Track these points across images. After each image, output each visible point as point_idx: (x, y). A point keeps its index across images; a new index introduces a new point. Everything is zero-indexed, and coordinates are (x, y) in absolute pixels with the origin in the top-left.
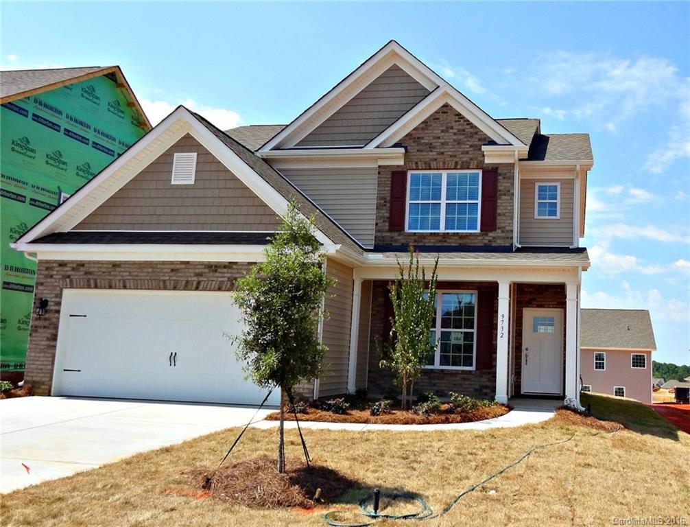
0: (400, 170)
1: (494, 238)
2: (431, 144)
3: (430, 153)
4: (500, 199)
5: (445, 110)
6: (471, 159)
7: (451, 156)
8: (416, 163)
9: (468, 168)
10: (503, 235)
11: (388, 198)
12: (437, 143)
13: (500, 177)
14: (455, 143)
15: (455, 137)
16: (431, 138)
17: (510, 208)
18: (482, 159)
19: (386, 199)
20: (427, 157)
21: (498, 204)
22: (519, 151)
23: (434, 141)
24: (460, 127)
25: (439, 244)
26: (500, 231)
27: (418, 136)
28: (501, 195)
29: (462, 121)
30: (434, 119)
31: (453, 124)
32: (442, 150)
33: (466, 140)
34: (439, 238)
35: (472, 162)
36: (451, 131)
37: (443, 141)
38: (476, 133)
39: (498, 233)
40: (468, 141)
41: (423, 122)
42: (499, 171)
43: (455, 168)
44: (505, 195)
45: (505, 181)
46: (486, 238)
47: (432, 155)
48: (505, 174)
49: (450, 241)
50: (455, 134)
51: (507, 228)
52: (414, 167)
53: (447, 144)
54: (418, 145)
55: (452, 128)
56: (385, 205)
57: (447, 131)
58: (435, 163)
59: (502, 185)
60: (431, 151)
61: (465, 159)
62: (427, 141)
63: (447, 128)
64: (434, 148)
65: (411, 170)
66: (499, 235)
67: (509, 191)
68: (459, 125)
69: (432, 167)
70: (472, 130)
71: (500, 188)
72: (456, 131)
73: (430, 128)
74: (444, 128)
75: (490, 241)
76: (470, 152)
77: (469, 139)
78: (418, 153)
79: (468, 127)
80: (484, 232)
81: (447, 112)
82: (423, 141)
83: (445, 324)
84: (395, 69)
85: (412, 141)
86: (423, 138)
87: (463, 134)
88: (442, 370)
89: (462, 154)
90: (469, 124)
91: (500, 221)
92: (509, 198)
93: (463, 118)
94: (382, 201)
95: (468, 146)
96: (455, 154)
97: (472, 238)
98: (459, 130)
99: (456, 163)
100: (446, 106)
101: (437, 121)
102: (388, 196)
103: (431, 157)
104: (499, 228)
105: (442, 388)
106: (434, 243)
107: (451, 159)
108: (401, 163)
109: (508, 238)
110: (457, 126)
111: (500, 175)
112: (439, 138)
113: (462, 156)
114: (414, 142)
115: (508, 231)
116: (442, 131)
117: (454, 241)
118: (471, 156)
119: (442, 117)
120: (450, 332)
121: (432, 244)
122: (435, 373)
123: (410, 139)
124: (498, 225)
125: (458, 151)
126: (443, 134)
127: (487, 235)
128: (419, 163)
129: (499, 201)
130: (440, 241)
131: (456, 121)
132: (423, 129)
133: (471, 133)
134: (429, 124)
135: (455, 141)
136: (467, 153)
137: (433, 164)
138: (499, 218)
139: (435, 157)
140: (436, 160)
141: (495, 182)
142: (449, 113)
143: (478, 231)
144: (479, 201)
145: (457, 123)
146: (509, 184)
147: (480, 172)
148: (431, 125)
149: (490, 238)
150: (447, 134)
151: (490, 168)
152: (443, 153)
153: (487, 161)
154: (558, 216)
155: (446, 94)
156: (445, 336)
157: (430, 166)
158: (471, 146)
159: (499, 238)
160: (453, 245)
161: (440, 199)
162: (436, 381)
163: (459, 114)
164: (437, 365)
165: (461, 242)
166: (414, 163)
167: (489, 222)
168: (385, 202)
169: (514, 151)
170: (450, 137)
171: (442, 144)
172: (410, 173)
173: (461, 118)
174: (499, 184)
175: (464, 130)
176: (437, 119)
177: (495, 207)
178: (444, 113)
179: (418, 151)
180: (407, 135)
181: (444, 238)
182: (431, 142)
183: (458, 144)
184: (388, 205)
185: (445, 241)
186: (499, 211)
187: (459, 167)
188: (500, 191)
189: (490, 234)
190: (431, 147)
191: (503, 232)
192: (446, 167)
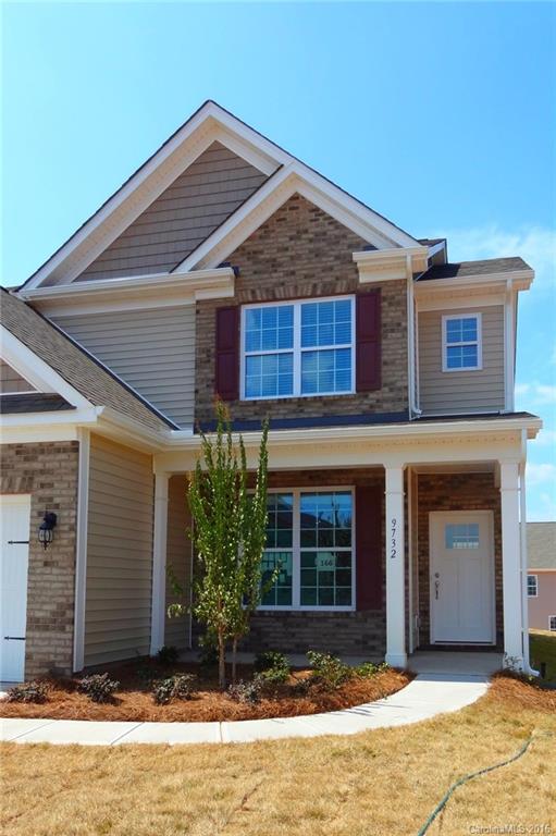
0: (229, 304)
1: (378, 401)
2: (274, 260)
3: (274, 275)
4: (386, 338)
5: (294, 204)
6: (337, 279)
7: (306, 277)
8: (253, 292)
9: (334, 294)
10: (391, 395)
11: (213, 350)
12: (282, 258)
13: (385, 304)
14: (313, 255)
15: (311, 246)
16: (275, 250)
17: (401, 352)
18: (355, 276)
19: (209, 351)
20: (269, 281)
21: (383, 347)
22: (413, 257)
23: (279, 255)
24: (318, 229)
25: (294, 416)
26: (386, 389)
27: (255, 249)
28: (386, 332)
29: (321, 218)
30: (278, 221)
31: (308, 225)
32: (292, 269)
33: (327, 249)
34: (293, 407)
35: (339, 282)
36: (304, 236)
37: (293, 253)
38: (344, 236)
39: (385, 393)
40: (333, 250)
41: (261, 228)
42: (383, 294)
43: (314, 296)
44: (393, 331)
45: (393, 308)
46: (366, 402)
47: (277, 276)
48: (393, 297)
49: (310, 410)
50: (311, 241)
51: (399, 384)
52: (250, 298)
53: (299, 257)
54: (255, 263)
55: (306, 231)
56: (209, 361)
57: (299, 238)
58: (282, 289)
59: (388, 315)
60: (276, 271)
61: (326, 280)
62: (268, 256)
63: (298, 232)
64: (280, 265)
65: (245, 303)
66: (386, 395)
67: (399, 325)
68: (317, 226)
69: (278, 296)
70: (337, 232)
71: (384, 321)
72: (311, 236)
73: (272, 235)
74: (294, 233)
75: (372, 406)
76: (336, 268)
77: (334, 247)
78: (256, 276)
79: (331, 227)
80: (361, 393)
81: (297, 208)
82: (262, 257)
83: (307, 539)
84: (217, 148)
85: (245, 258)
86: (261, 252)
87: (324, 240)
88: (304, 612)
89: (323, 271)
90: (332, 221)
91: (387, 373)
92: (399, 335)
93: (324, 213)
94: (204, 356)
95: (332, 258)
96: (311, 272)
97: (343, 403)
98: (316, 235)
99: (315, 286)
100: (296, 197)
101: (282, 222)
102: (212, 345)
103: (274, 280)
104: (386, 385)
105: (305, 641)
106: (285, 414)
107: (306, 281)
108: (230, 293)
109: (400, 399)
110: (313, 229)
111: (385, 299)
112: (287, 249)
113: (323, 274)
114: (249, 259)
115: (400, 389)
116: (291, 239)
117: (315, 409)
118: (338, 274)
119: (288, 214)
120: (315, 554)
121: (281, 417)
122: (293, 617)
123: (243, 255)
124: (384, 381)
125: (316, 268)
126: (293, 242)
127: (366, 397)
128: (258, 292)
129: (384, 342)
130: (294, 412)
131: (312, 221)
132: (261, 237)
133: (336, 237)
134: (271, 228)
135: (311, 251)
136: (331, 269)
137: (279, 292)
138: (384, 368)
139: (282, 280)
140: (283, 284)
141: (377, 311)
142: (301, 209)
143: (353, 391)
144: (353, 345)
145: (314, 223)
146: (399, 314)
147: (352, 298)
148: (273, 231)
149: (371, 402)
150: (299, 243)
151: (368, 290)
152: (293, 273)
153: (364, 278)
154: (480, 366)
155: (295, 178)
156: (308, 560)
157: (274, 295)
158: (337, 258)
159: (386, 400)
160: (314, 415)
161: (292, 346)
162: (293, 630)
163: (316, 210)
164: (296, 605)
165: (326, 410)
166: (249, 292)
167: (370, 373)
168: (208, 356)
169: (406, 257)
170: (303, 246)
171: (292, 258)
172: (244, 309)
173: (320, 215)
174: (383, 315)
175: (325, 234)
176: (284, 219)
177: (377, 352)
178: (292, 209)
179: (255, 273)
180: (237, 250)
181: (299, 406)
182: (273, 256)
183: (317, 256)
184: (213, 360)
185: (302, 411)
186: (384, 358)
187: (319, 292)
188: (385, 325)
189: (372, 395)
190: (274, 264)
191: (391, 390)
192: (299, 295)
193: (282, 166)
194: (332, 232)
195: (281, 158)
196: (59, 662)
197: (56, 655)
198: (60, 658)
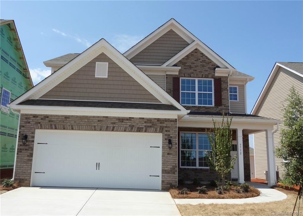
0: (177, 77)
1: (221, 109)
2: (190, 66)
3: (190, 70)
4: (223, 92)
5: (196, 51)
6: (209, 74)
7: (200, 72)
8: (184, 74)
9: (208, 78)
10: (225, 108)
11: (172, 89)
12: (193, 66)
13: (222, 82)
14: (202, 66)
15: (201, 64)
16: (191, 63)
17: (227, 96)
18: (214, 74)
19: (171, 90)
20: (189, 71)
21: (222, 94)
22: (232, 71)
23: (192, 65)
24: (203, 59)
25: (197, 111)
26: (223, 106)
27: (185, 62)
28: (223, 90)
29: (204, 56)
30: (191, 55)
31: (200, 58)
32: (196, 69)
33: (206, 65)
34: (197, 108)
35: (209, 75)
36: (199, 61)
37: (196, 65)
38: (211, 62)
39: (223, 107)
40: (207, 66)
41: (186, 56)
42: (222, 80)
43: (202, 77)
44: (225, 90)
45: (224, 84)
46: (218, 109)
47: (191, 71)
48: (224, 81)
49: (201, 110)
50: (201, 62)
51: (227, 105)
52: (183, 76)
53: (198, 66)
54: (184, 66)
55: (200, 59)
56: (171, 92)
57: (198, 61)
58: (193, 74)
59: (223, 86)
60: (191, 69)
61: (206, 74)
62: (188, 65)
63: (197, 59)
64: (192, 68)
65: (181, 77)
66: (223, 108)
67: (226, 89)
68: (203, 58)
69: (192, 76)
70: (208, 61)
71: (222, 87)
72: (201, 61)
73: (189, 59)
74: (196, 59)
75: (219, 110)
76: (208, 71)
77: (208, 65)
78: (185, 70)
79: (207, 59)
80: (216, 107)
81: (197, 52)
82: (187, 64)
83: (200, 147)
84: (171, 31)
85: (182, 64)
86: (186, 63)
87: (205, 62)
88: (201, 169)
89: (205, 71)
90: (207, 57)
91: (223, 102)
92: (226, 91)
93: (205, 55)
94: (169, 91)
95: (207, 68)
96: (201, 71)
97: (212, 109)
98: (203, 61)
99: (202, 75)
100: (196, 49)
101: (193, 56)
102: (172, 88)
103: (191, 72)
104: (223, 105)
105: (201, 177)
106: (194, 110)
107: (200, 73)
108: (177, 73)
109: (227, 109)
110: (202, 59)
111: (222, 81)
112: (194, 63)
113: (205, 72)
114: (183, 64)
115: (227, 106)
116: (195, 61)
117: (203, 110)
118: (209, 72)
119: (195, 54)
120: (203, 151)
121: (193, 111)
122: (198, 170)
123: (181, 63)
124: (223, 104)
125: (203, 70)
126: (195, 62)
127: (218, 108)
128: (186, 74)
129: (222, 93)
130: (197, 110)
131: (201, 57)
132: (186, 59)
133: (208, 62)
134: (189, 57)
135: (201, 65)
136: (207, 71)
137: (192, 75)
138: (223, 100)
139: (193, 72)
140: (193, 73)
141: (220, 84)
142: (198, 53)
143: (213, 105)
144: (213, 93)
145: (202, 57)
146: (226, 86)
147: (213, 80)
148: (190, 58)
149: (219, 109)
150: (197, 62)
151: (218, 78)
152: (196, 70)
153: (216, 75)
154: (238, 100)
155: (197, 44)
156: (200, 153)
157: (191, 76)
158: (209, 68)
159: (223, 109)
160: (203, 111)
161: (195, 91)
162: (198, 174)
163: (202, 54)
164: (197, 167)
165: (206, 110)
166: (183, 74)
167: (219, 101)
168: (170, 91)
169: (230, 71)
170: (199, 63)
171: (196, 66)
173: (204, 55)
174: (222, 85)
175: (205, 61)
176: (193, 55)
177: (221, 96)
178: (195, 52)
179: (185, 69)
180: (179, 61)
181: (199, 108)
182: (190, 65)
183: (203, 66)
184: (172, 92)
185: (199, 110)
186: (223, 97)
187: (204, 77)
188: (223, 88)
189: (219, 107)
190: (190, 67)
191: (225, 106)
192: (198, 77)
193: (195, 41)
194: (207, 61)
195: (194, 39)
196: (173, 183)
197: (172, 181)
198: (173, 182)
